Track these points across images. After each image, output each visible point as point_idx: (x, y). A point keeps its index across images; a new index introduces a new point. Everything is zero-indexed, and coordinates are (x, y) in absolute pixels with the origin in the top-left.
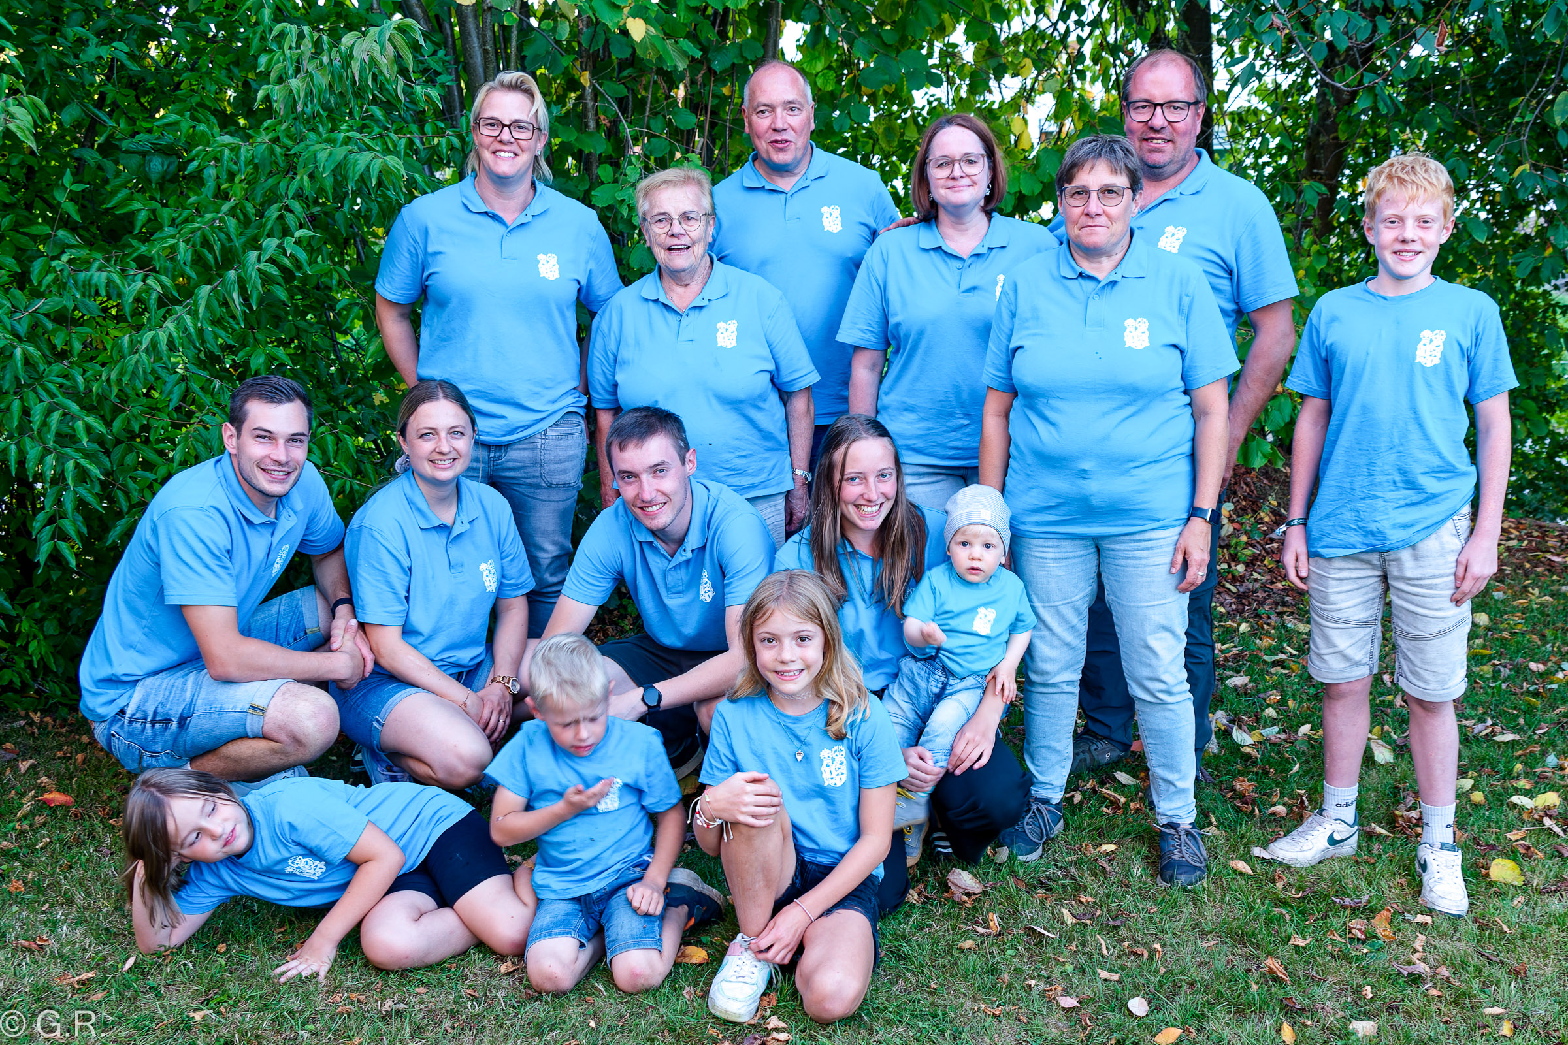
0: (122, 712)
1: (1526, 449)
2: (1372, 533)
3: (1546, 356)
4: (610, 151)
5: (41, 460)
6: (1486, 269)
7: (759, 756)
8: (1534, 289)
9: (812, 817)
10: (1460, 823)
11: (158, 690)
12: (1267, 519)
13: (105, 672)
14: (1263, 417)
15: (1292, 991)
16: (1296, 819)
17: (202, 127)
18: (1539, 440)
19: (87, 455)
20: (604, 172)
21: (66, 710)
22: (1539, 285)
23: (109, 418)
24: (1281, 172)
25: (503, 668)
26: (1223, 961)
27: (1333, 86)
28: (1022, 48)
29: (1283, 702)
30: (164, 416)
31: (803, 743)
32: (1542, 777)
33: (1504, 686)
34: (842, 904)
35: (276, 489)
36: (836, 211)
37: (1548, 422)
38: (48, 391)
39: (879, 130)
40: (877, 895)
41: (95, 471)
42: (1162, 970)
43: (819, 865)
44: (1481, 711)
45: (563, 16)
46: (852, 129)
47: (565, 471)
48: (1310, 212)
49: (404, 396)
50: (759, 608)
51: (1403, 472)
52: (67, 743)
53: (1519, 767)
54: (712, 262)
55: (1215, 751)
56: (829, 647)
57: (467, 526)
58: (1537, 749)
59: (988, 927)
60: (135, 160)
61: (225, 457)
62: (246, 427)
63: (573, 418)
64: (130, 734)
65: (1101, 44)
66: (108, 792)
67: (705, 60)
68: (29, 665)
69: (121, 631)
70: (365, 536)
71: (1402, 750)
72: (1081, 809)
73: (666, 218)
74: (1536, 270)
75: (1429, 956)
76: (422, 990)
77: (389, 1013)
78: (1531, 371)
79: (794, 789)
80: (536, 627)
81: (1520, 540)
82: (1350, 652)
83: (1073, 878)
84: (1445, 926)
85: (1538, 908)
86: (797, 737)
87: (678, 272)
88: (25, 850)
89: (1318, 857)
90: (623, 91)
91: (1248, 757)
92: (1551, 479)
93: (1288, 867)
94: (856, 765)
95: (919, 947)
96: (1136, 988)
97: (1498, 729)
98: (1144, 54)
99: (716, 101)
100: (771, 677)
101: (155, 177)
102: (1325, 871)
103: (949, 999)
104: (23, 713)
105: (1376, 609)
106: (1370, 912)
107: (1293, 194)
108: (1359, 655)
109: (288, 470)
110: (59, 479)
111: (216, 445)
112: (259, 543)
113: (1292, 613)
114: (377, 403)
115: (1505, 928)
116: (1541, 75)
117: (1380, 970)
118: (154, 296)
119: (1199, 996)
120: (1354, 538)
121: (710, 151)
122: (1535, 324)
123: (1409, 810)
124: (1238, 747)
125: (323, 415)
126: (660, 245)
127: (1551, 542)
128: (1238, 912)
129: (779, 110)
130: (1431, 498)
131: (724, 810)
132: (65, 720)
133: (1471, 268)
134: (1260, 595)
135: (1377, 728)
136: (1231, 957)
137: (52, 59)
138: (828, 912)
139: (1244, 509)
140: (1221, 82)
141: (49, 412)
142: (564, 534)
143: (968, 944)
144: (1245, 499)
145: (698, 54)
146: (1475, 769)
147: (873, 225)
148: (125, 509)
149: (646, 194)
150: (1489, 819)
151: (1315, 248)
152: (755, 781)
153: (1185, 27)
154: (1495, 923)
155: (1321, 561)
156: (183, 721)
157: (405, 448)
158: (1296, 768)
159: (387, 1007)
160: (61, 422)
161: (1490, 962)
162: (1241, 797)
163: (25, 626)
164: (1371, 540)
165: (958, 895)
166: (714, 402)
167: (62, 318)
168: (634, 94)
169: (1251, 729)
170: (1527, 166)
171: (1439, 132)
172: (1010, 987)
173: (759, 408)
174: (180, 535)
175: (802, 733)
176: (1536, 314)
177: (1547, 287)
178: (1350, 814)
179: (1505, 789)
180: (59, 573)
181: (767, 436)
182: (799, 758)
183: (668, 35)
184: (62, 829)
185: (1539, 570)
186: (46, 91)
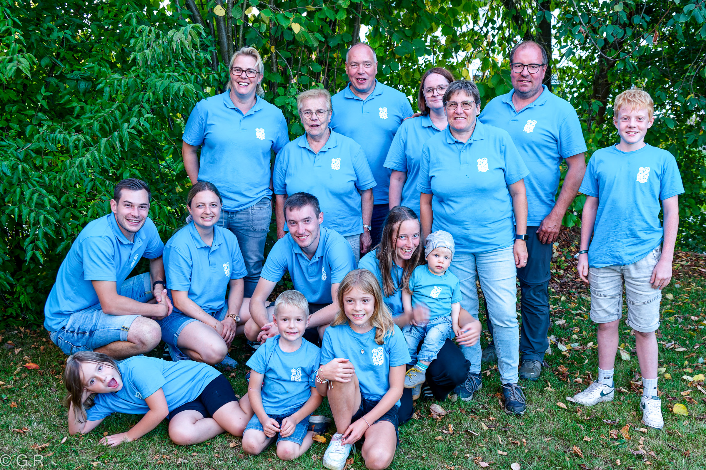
0: (64, 328)
1: (690, 221)
2: (617, 257)
3: (699, 179)
4: (283, 82)
5: (29, 215)
6: (673, 140)
7: (344, 352)
8: (694, 149)
9: (368, 379)
10: (660, 387)
11: (80, 319)
12: (574, 250)
13: (56, 309)
14: (573, 204)
15: (584, 461)
16: (586, 384)
17: (104, 69)
18: (696, 217)
19: (49, 213)
20: (280, 90)
21: (36, 326)
22: (697, 147)
23: (58, 196)
24: (582, 96)
25: (233, 310)
26: (554, 447)
27: (606, 58)
28: (466, 38)
29: (580, 332)
30: (83, 196)
31: (364, 346)
32: (697, 367)
33: (680, 326)
34: (382, 418)
35: (134, 229)
36: (385, 110)
37: (700, 209)
38: (32, 184)
39: (403, 74)
40: (398, 414)
41: (52, 220)
42: (526, 451)
43: (371, 401)
44: (669, 337)
45: (263, 21)
46: (391, 73)
47: (262, 224)
48: (595, 113)
49: (189, 189)
50: (346, 286)
51: (630, 230)
52: (36, 341)
53: (686, 363)
54: (330, 131)
55: (550, 353)
56: (377, 304)
57: (217, 247)
58: (695, 355)
59: (448, 430)
60: (73, 83)
61: (112, 215)
62: (121, 201)
63: (266, 200)
64: (67, 338)
65: (502, 38)
66: (55, 363)
67: (326, 42)
68: (20, 306)
69: (64, 291)
70: (172, 251)
71: (633, 354)
72: (490, 378)
73: (310, 112)
74: (696, 141)
75: (646, 447)
76: (195, 454)
77: (180, 464)
78: (693, 186)
79: (360, 367)
80: (248, 292)
81: (687, 261)
82: (609, 309)
83: (486, 409)
84: (653, 433)
85: (695, 426)
86: (362, 343)
87: (314, 136)
88: (17, 389)
89: (596, 401)
90: (289, 55)
91: (565, 356)
92: (701, 234)
93: (583, 406)
94: (388, 356)
95: (417, 438)
96: (515, 458)
97: (677, 346)
98: (521, 42)
99: (331, 60)
100: (351, 317)
101: (82, 91)
102: (599, 407)
103: (430, 462)
104: (16, 328)
105: (619, 290)
106: (619, 426)
107: (587, 106)
108: (613, 310)
109: (140, 220)
110: (36, 223)
111: (107, 209)
112: (125, 253)
113: (585, 292)
114: (177, 192)
115: (680, 434)
116: (698, 55)
117: (624, 452)
118: (81, 142)
119: (543, 463)
120: (609, 259)
121: (327, 82)
122: (695, 165)
123: (637, 381)
124: (560, 352)
125: (154, 197)
126: (307, 124)
127: (701, 263)
128: (561, 425)
129: (361, 65)
130: (643, 242)
131: (329, 375)
132: (35, 331)
133: (667, 140)
134: (571, 284)
135: (623, 345)
136: (557, 446)
137: (37, 37)
138: (376, 422)
139: (563, 246)
140: (555, 55)
141: (33, 194)
142: (260, 252)
143: (440, 437)
144: (564, 241)
145: (323, 40)
146: (667, 363)
147: (402, 116)
148: (65, 237)
149: (301, 101)
150: (673, 386)
151: (597, 129)
152: (343, 362)
153: (540, 31)
154: (676, 432)
155: (594, 269)
156: (91, 333)
157: (190, 212)
158: (587, 361)
159: (179, 461)
160: (38, 198)
161: (673, 450)
162: (562, 374)
163: (18, 289)
164: (616, 260)
165: (435, 416)
166: (329, 194)
167: (38, 152)
168: (294, 57)
169: (566, 344)
170: (692, 95)
171: (653, 78)
172: (458, 457)
173: (350, 198)
174: (92, 249)
175: (364, 341)
176: (695, 160)
177: (700, 148)
178: (610, 382)
179: (680, 372)
180: (34, 265)
181: (352, 209)
182: (363, 352)
183: (310, 31)
184: (34, 379)
185: (696, 275)
186: (34, 51)
